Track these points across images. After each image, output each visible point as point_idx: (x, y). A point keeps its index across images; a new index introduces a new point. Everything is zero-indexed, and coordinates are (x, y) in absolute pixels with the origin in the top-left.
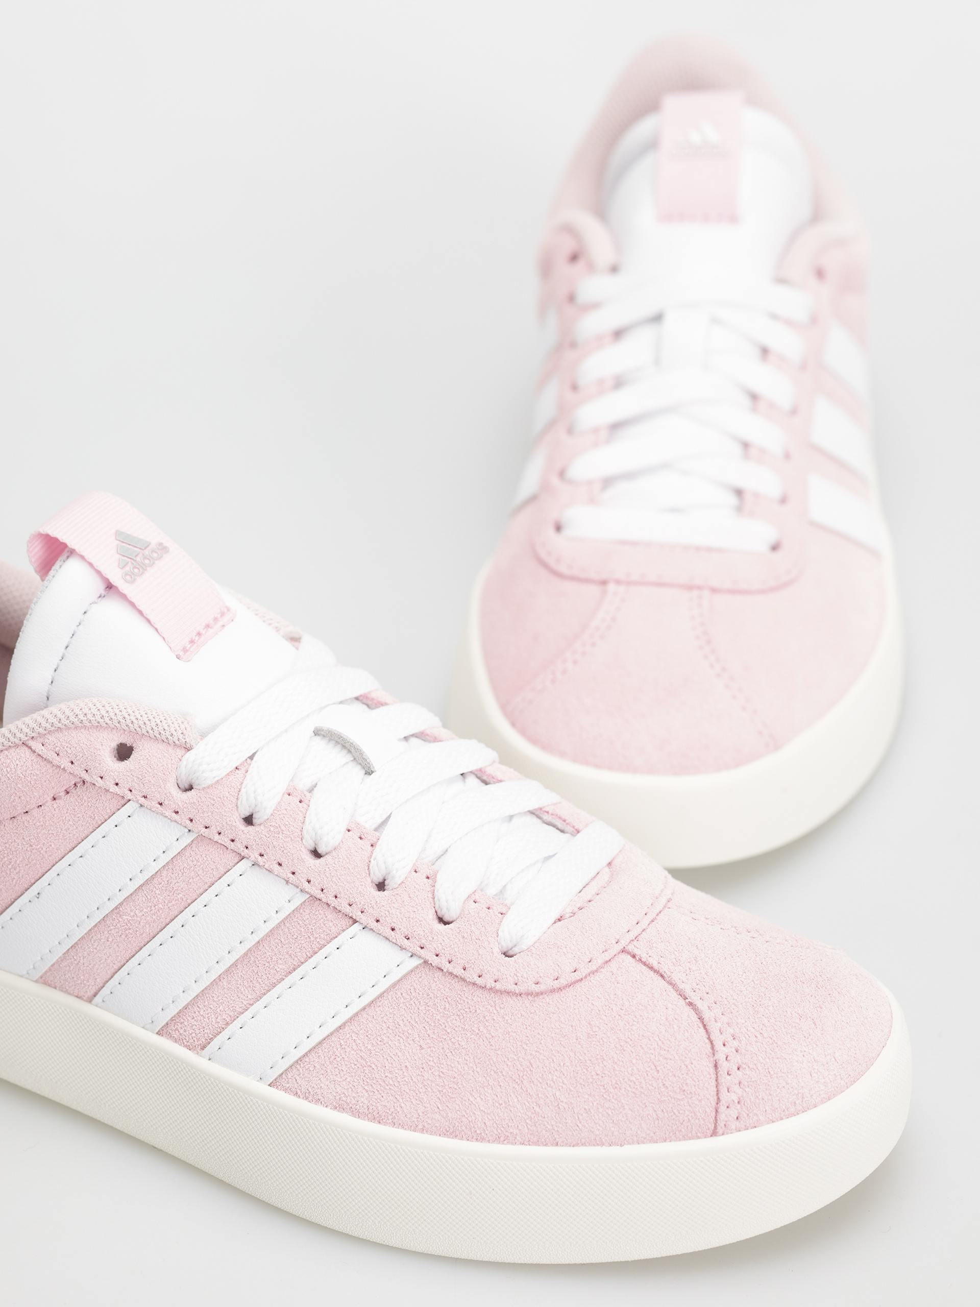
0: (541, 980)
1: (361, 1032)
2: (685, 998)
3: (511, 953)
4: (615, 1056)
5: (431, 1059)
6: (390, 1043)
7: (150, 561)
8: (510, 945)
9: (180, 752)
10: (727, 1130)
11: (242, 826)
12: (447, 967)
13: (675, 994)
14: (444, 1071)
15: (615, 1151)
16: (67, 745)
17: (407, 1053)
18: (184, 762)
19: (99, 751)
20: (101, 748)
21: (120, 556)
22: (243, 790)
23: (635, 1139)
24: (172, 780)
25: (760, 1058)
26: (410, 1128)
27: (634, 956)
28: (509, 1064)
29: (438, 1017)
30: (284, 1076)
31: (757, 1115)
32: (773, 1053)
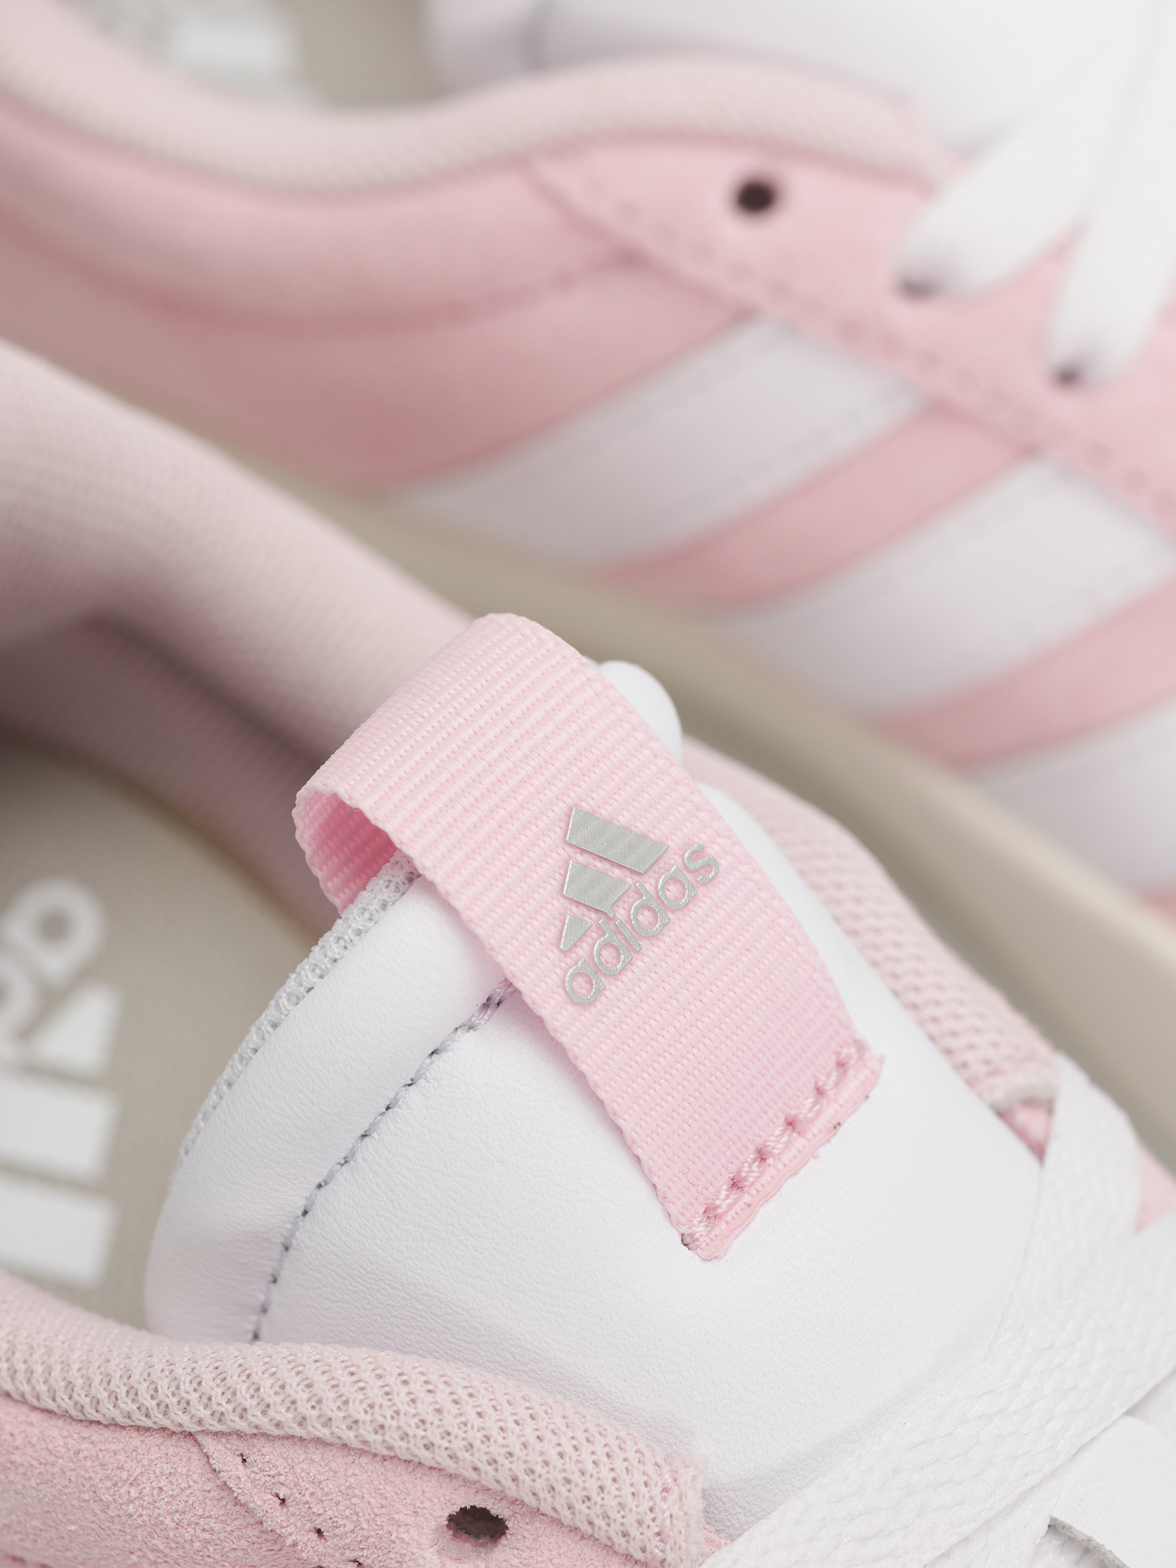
7: (656, 917)
16: (312, 1490)
19: (402, 1529)
21: (567, 904)
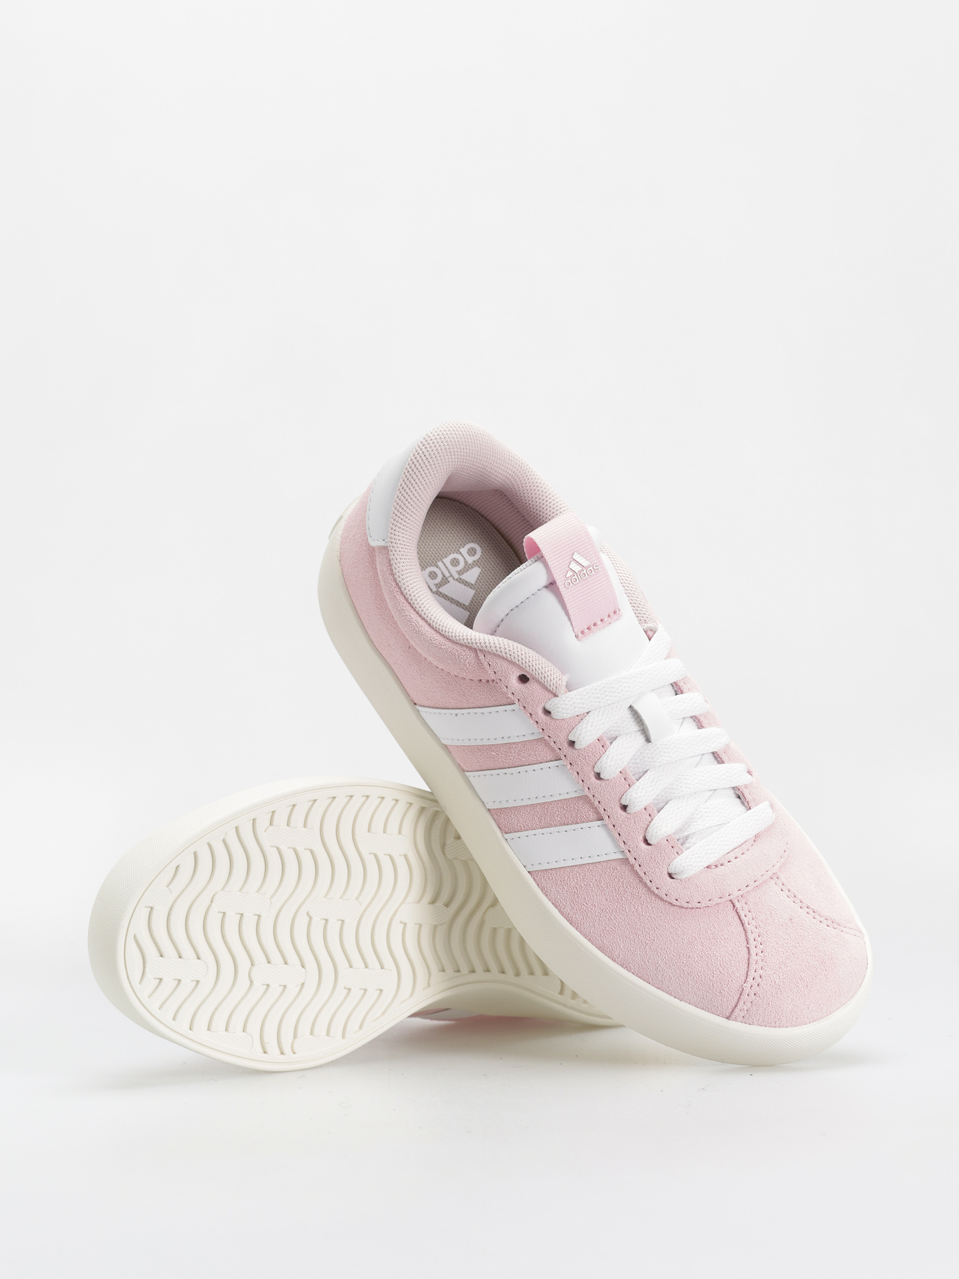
0: (679, 900)
1: (582, 874)
2: (748, 943)
3: (674, 876)
4: (696, 958)
5: (609, 908)
6: (593, 888)
7: (585, 576)
8: (673, 873)
9: (551, 696)
10: (736, 1020)
11: (566, 745)
12: (637, 867)
13: (744, 937)
14: (612, 918)
15: (676, 1002)
16: (495, 665)
17: (598, 899)
18: (550, 702)
20: (512, 674)
22: (575, 729)
23: (688, 1001)
24: (541, 707)
25: (768, 994)
26: (584, 935)
27: (734, 906)
28: (644, 933)
29: (622, 890)
30: (537, 872)
31: (754, 1020)
32: (776, 995)
